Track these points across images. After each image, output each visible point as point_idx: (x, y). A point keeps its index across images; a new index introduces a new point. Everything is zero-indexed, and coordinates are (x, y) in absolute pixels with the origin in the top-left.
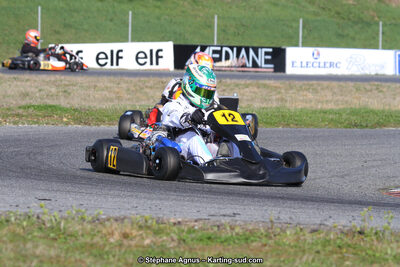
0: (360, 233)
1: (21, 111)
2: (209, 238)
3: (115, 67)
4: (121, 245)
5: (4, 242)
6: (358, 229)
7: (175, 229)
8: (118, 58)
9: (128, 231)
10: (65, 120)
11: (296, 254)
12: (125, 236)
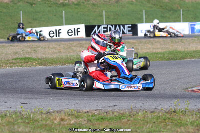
0: (174, 112)
1: (14, 61)
2: (102, 118)
3: (58, 37)
4: (60, 124)
5: (4, 126)
6: (173, 110)
7: (86, 114)
8: (59, 33)
9: (63, 117)
10: (35, 64)
11: (144, 124)
12: (62, 119)
